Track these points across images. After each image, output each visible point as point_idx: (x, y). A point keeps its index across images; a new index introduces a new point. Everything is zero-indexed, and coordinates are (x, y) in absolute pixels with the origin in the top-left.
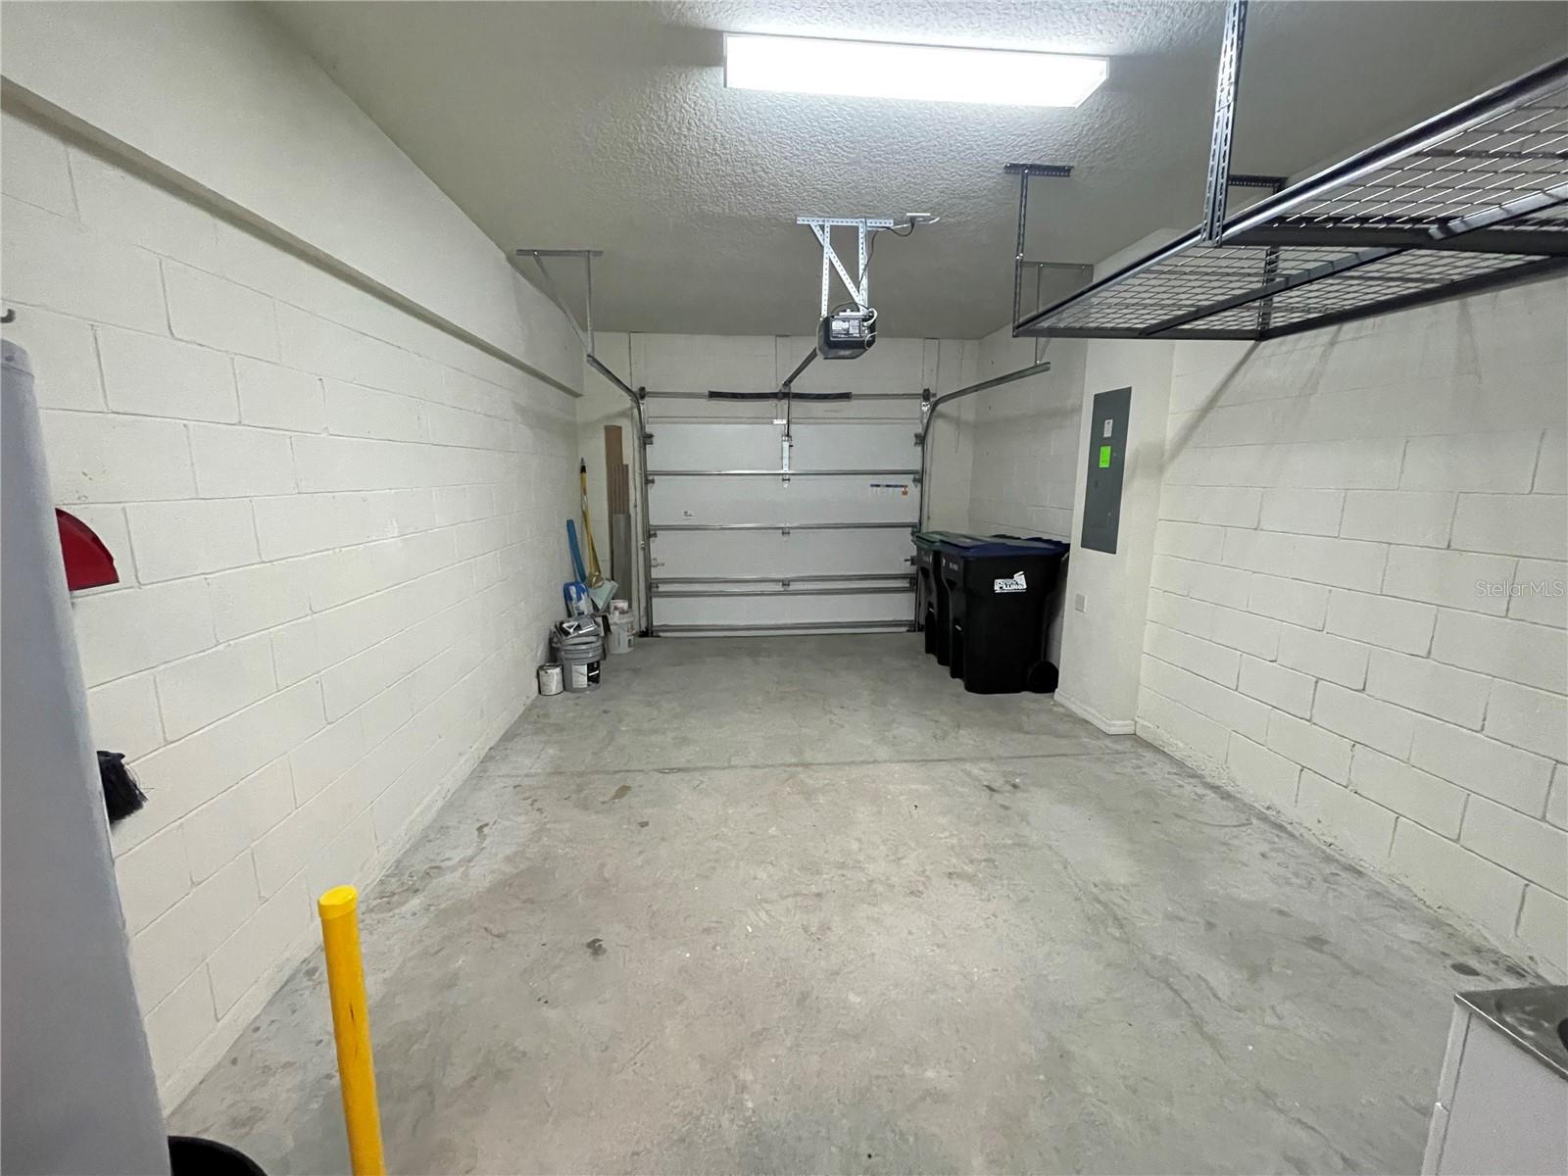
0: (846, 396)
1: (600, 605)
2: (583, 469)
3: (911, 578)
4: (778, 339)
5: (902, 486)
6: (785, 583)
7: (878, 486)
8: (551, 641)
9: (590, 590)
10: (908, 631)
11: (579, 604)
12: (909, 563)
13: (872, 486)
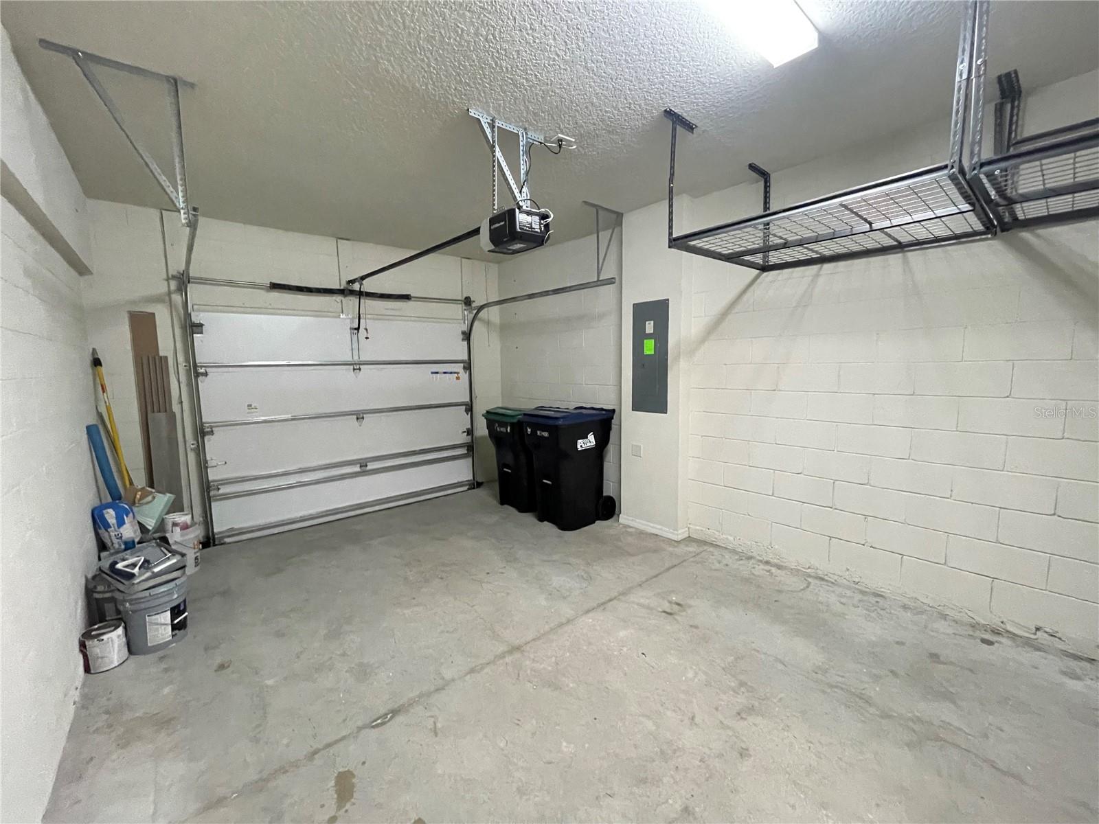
0: (406, 297)
1: (151, 524)
2: (97, 362)
3: (468, 446)
4: (339, 240)
5: (455, 373)
6: (363, 463)
7: (437, 373)
8: (89, 592)
9: (135, 509)
10: (469, 489)
11: (122, 530)
12: (466, 434)
13: (432, 373)
